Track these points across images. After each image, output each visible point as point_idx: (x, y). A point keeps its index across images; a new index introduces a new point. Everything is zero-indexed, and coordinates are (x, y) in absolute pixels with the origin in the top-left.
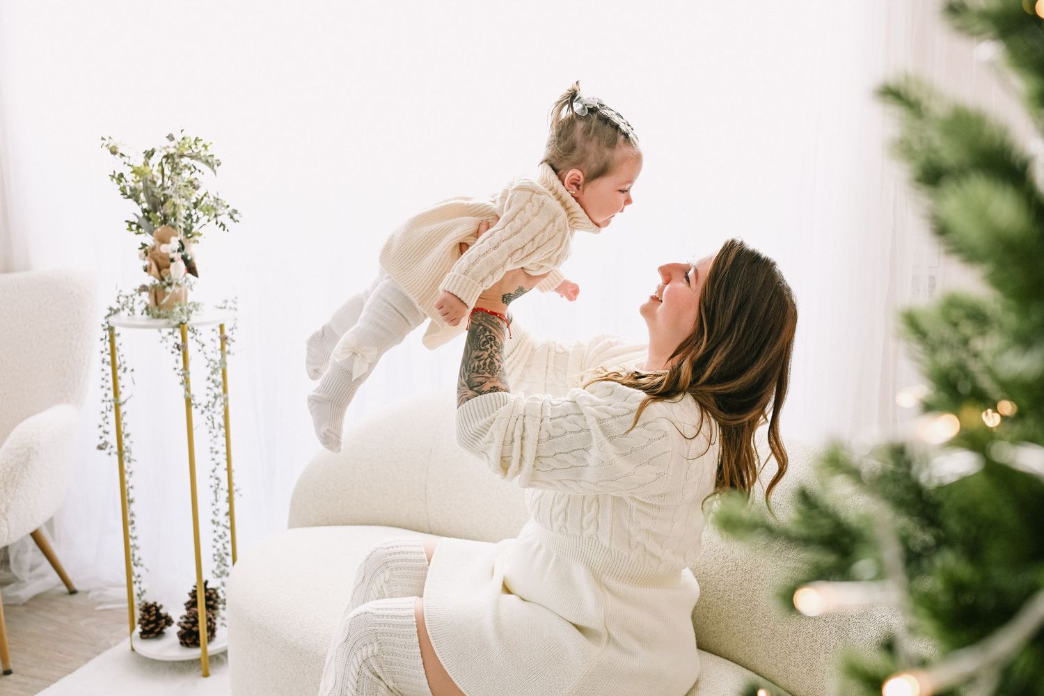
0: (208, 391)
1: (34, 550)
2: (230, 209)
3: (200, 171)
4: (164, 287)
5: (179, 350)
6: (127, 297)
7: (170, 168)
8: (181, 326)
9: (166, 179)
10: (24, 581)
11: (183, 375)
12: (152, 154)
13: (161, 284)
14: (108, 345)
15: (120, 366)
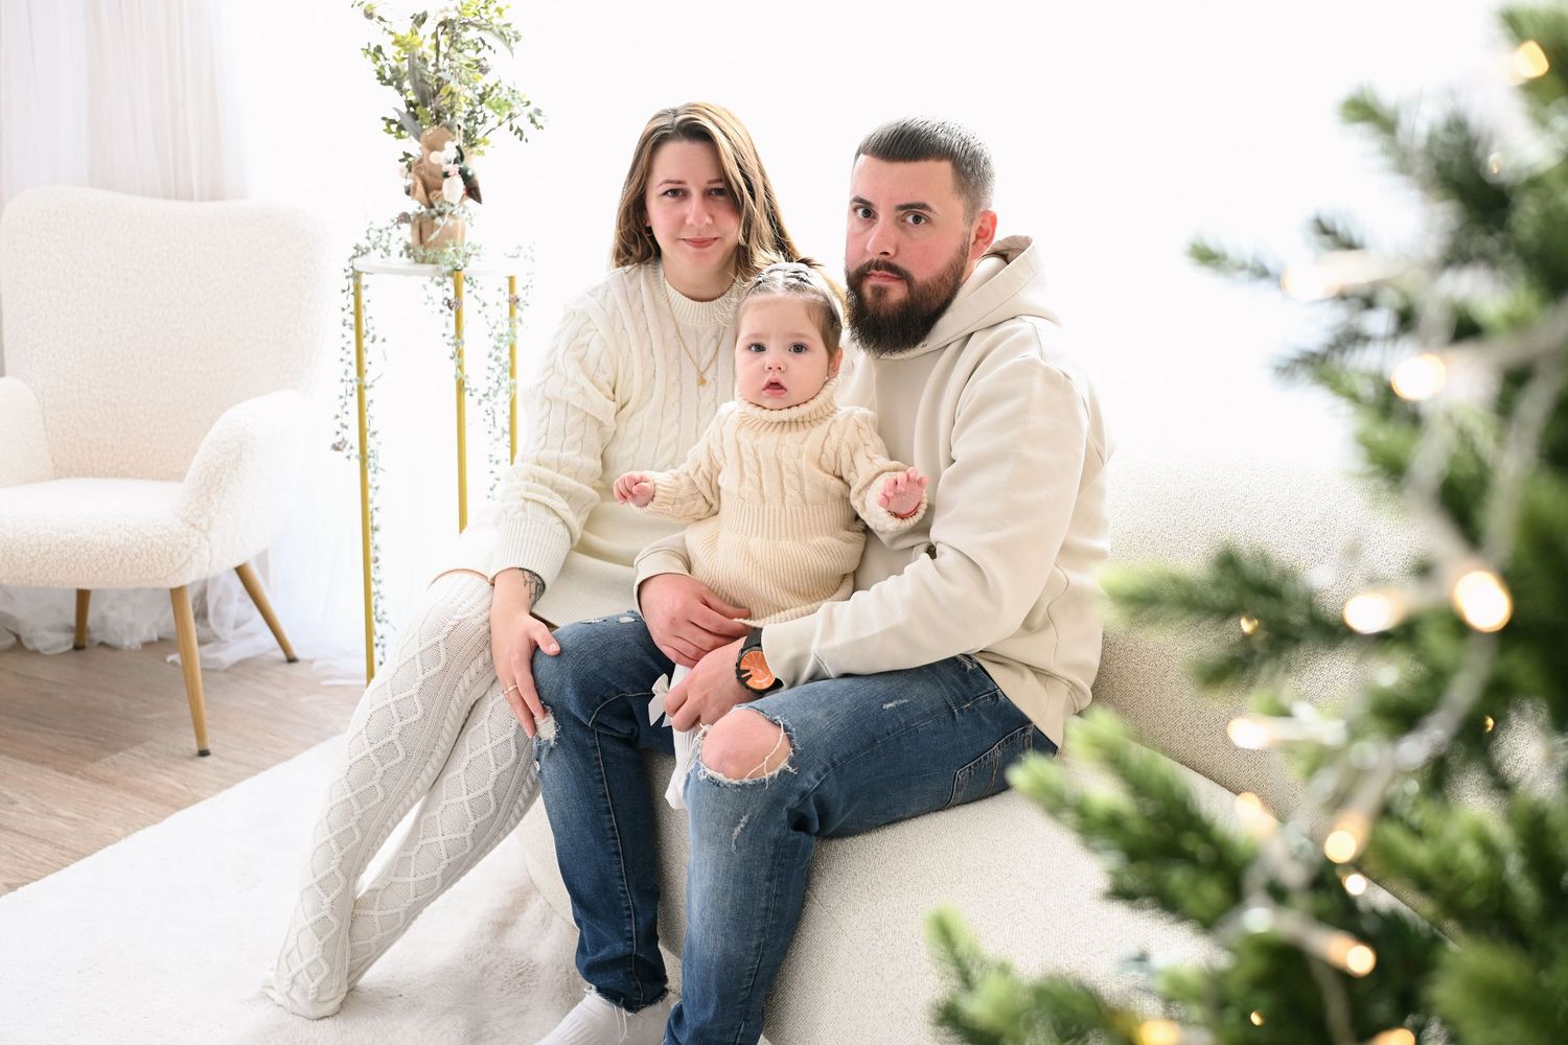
0: (489, 373)
1: (240, 600)
2: (530, 109)
3: (490, 47)
4: (433, 218)
5: (451, 308)
6: (380, 231)
7: (448, 43)
8: (455, 272)
9: (441, 58)
10: (226, 641)
11: (455, 344)
12: (424, 20)
13: (429, 212)
14: (352, 299)
15: (367, 332)
